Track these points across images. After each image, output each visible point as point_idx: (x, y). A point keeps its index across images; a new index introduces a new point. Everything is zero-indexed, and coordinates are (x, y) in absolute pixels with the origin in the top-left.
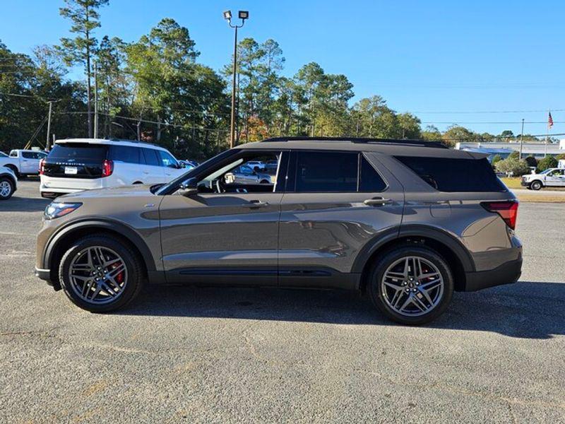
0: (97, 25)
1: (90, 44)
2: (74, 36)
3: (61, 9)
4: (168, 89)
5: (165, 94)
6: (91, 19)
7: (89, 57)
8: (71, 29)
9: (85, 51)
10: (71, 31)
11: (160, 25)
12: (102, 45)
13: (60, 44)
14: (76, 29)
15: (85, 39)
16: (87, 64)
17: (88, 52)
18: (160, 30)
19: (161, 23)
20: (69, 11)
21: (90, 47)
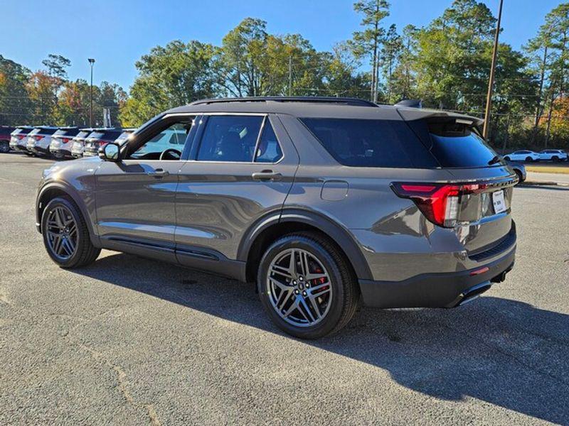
0: (385, 15)
1: (378, 35)
2: (364, 29)
3: (355, 4)
4: (452, 72)
5: (449, 77)
6: (382, 10)
7: (376, 47)
8: (362, 22)
9: (373, 42)
10: (361, 24)
11: (455, 5)
12: (388, 35)
13: (351, 38)
14: (366, 22)
15: (374, 30)
16: (373, 55)
17: (376, 43)
18: (454, 11)
19: (456, 3)
20: (363, 5)
21: (378, 38)
